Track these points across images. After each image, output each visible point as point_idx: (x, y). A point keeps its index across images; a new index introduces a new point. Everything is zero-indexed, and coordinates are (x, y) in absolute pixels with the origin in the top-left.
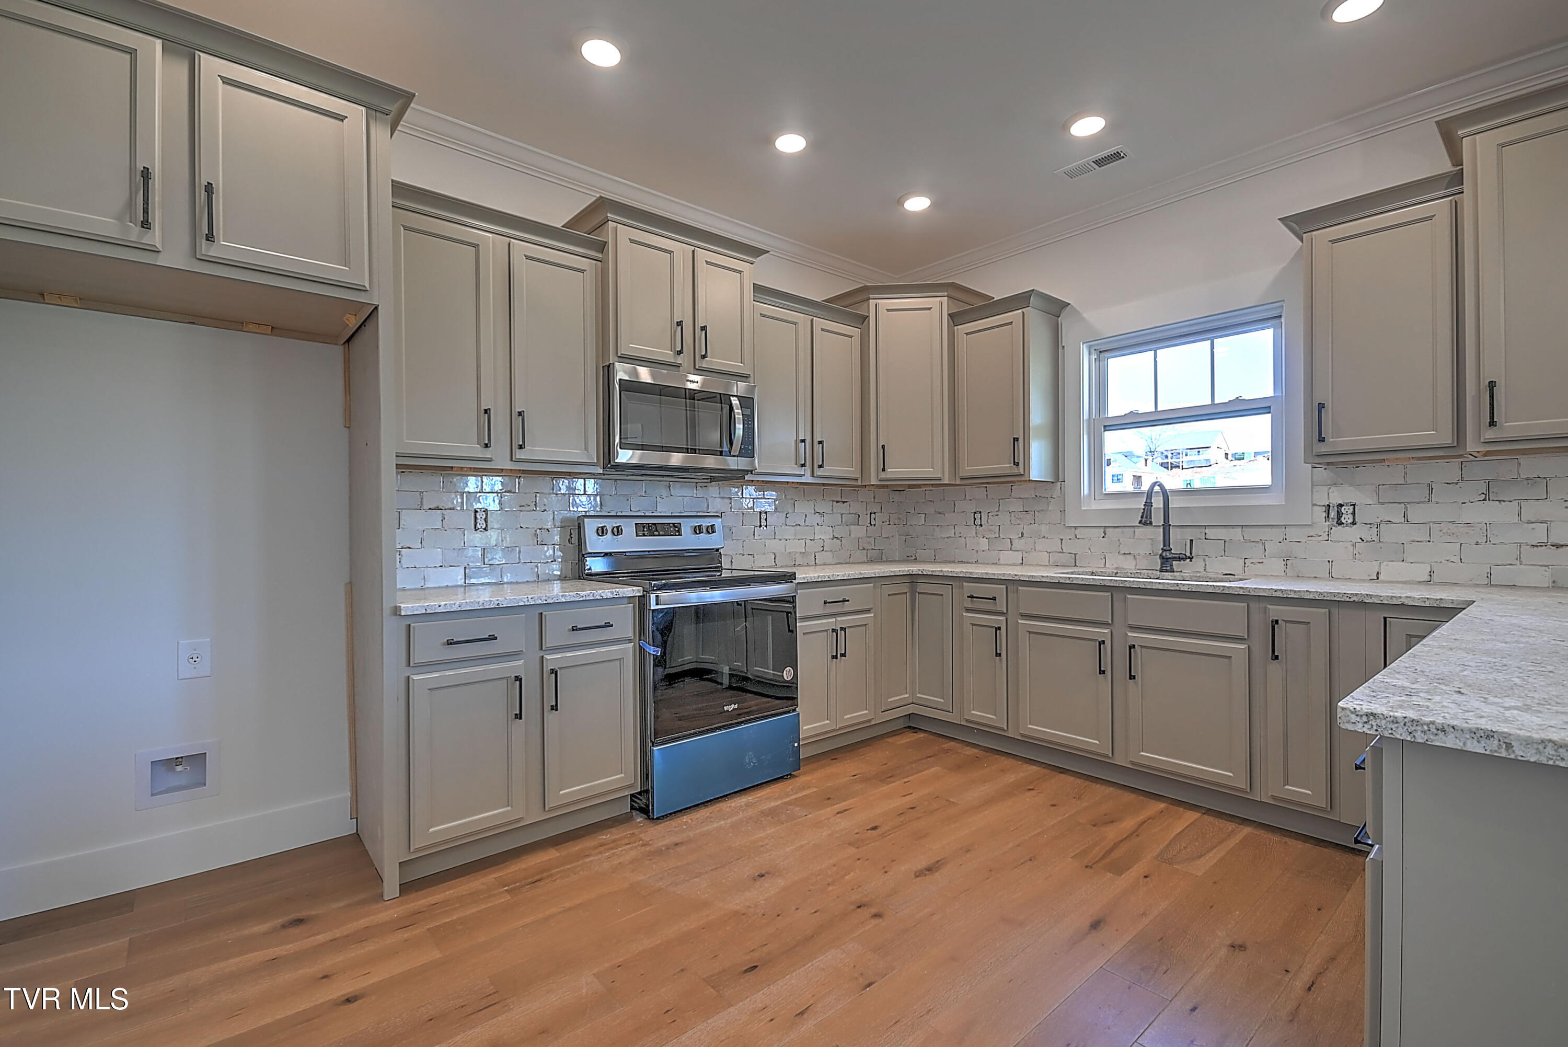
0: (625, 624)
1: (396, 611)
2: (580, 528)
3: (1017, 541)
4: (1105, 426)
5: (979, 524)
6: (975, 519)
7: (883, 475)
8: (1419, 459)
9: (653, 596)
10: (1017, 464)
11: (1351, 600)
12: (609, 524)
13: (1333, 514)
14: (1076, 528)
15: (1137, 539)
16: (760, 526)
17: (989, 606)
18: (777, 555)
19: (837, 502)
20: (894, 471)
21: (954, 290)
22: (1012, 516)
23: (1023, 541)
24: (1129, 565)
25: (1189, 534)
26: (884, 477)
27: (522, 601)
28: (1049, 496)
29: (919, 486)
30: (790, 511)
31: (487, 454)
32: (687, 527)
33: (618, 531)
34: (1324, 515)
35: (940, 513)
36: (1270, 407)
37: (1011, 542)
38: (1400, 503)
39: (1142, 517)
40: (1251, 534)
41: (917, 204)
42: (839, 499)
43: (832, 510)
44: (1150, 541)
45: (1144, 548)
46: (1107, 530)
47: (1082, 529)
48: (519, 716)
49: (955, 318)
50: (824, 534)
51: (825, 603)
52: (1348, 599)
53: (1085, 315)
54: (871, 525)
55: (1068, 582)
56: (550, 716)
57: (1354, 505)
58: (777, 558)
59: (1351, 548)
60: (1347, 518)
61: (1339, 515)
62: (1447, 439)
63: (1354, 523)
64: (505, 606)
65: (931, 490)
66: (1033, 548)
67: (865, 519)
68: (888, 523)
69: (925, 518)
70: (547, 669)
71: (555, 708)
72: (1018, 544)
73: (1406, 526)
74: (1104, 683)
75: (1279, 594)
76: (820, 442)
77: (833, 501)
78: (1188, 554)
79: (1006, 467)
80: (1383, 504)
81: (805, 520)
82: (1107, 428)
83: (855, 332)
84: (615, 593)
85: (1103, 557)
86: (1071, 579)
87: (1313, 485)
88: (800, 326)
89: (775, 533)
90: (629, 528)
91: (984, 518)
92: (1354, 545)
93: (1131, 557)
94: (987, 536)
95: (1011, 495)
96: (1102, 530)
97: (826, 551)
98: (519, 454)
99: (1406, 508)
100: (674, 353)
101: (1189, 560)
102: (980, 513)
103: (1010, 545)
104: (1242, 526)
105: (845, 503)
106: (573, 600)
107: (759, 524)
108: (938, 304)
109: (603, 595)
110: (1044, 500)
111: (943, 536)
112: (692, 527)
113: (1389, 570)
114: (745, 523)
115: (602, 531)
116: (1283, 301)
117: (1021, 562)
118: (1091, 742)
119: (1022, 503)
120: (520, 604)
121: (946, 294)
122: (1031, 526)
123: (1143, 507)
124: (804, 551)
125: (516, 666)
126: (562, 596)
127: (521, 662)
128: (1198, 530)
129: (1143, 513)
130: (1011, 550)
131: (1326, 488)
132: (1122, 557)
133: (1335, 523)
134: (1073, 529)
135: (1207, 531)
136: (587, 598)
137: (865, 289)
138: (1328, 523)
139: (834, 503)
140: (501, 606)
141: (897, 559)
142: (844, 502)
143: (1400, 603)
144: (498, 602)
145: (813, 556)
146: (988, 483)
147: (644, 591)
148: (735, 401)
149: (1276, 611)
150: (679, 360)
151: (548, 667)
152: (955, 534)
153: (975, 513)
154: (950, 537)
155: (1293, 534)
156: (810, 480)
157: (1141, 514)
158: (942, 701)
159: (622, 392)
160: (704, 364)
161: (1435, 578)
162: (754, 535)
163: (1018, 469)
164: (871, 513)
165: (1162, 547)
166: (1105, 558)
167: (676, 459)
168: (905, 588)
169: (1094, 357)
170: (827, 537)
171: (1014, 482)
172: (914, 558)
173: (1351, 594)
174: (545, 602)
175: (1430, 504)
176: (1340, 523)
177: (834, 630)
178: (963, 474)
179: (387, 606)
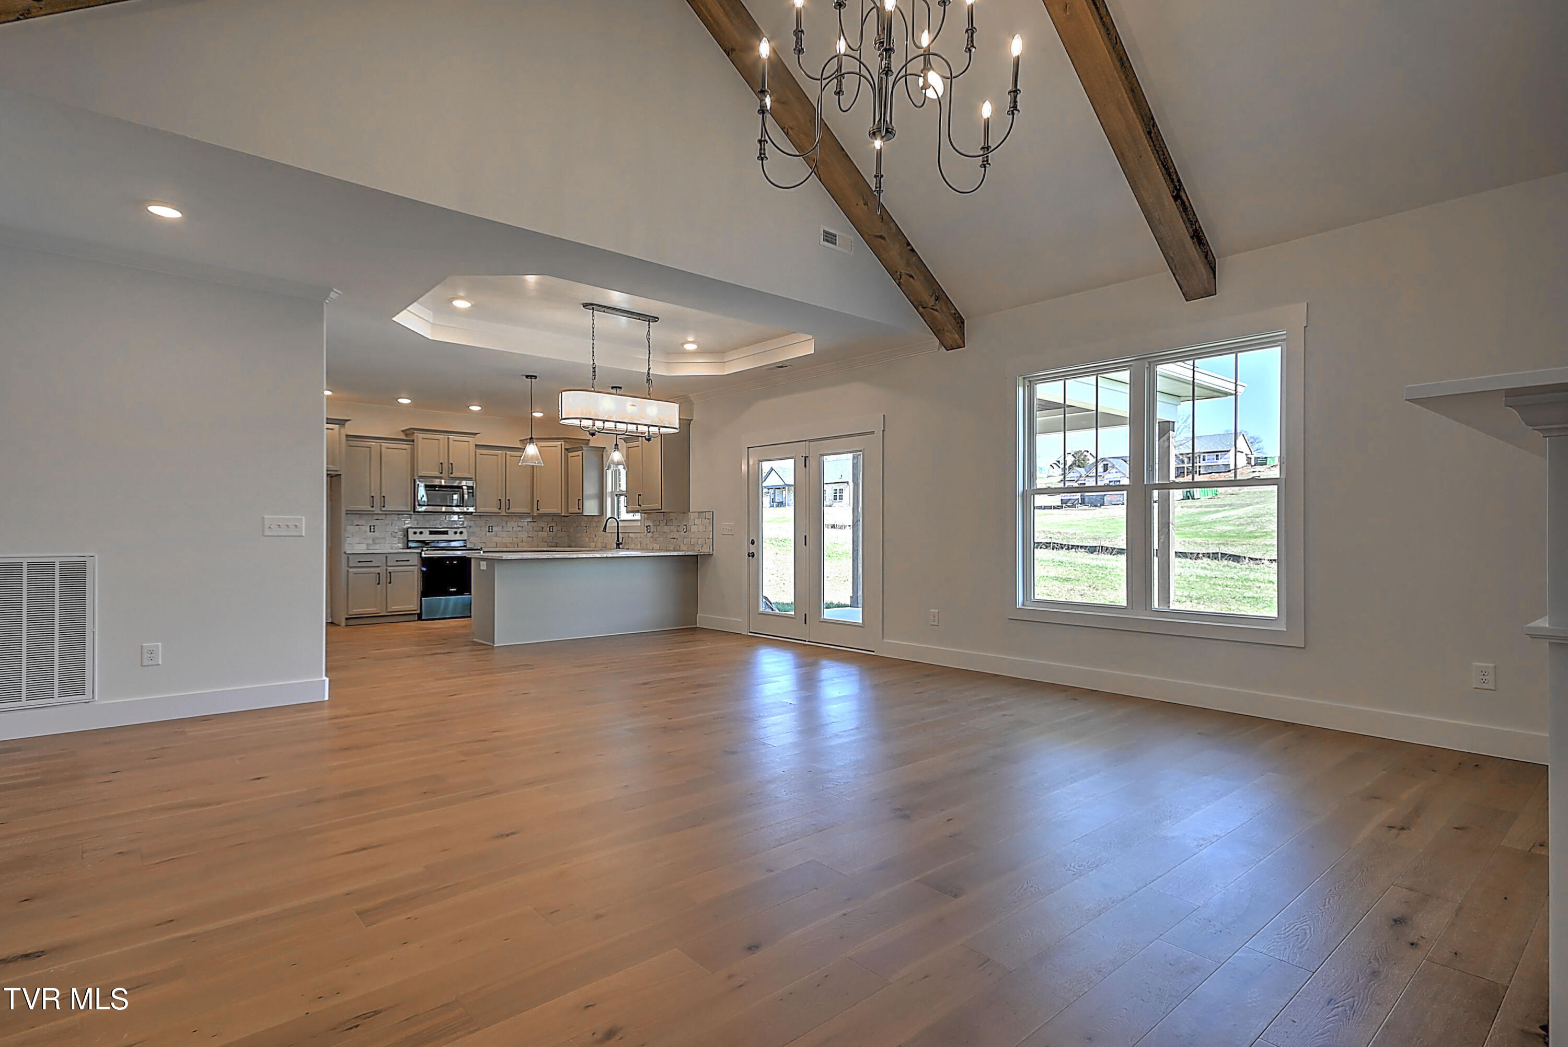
0: (415, 560)
1: (345, 553)
2: (407, 531)
7: (538, 512)
9: (423, 553)
10: (579, 509)
12: (418, 531)
16: (489, 532)
18: (497, 543)
19: (529, 522)
20: (542, 511)
30: (504, 525)
31: (373, 509)
32: (451, 532)
33: (421, 533)
38: (656, 526)
42: (532, 521)
43: (527, 525)
48: (379, 584)
50: (524, 535)
56: (389, 585)
57: (650, 526)
61: (648, 529)
63: (650, 532)
67: (546, 529)
71: (390, 583)
72: (595, 539)
73: (657, 532)
76: (509, 500)
81: (513, 529)
88: (500, 457)
89: (497, 534)
90: (426, 532)
92: (650, 539)
97: (524, 542)
98: (383, 509)
100: (439, 473)
105: (535, 523)
108: (560, 445)
112: (453, 532)
115: (415, 533)
121: (563, 441)
124: (511, 541)
125: (378, 570)
127: (380, 569)
131: (646, 520)
138: (647, 532)
144: (375, 551)
145: (517, 544)
148: (464, 487)
150: (441, 475)
151: (389, 571)
156: (505, 514)
160: (452, 476)
162: (486, 535)
163: (581, 511)
164: (550, 527)
167: (444, 509)
175: (660, 526)
178: (569, 512)
179: (343, 551)
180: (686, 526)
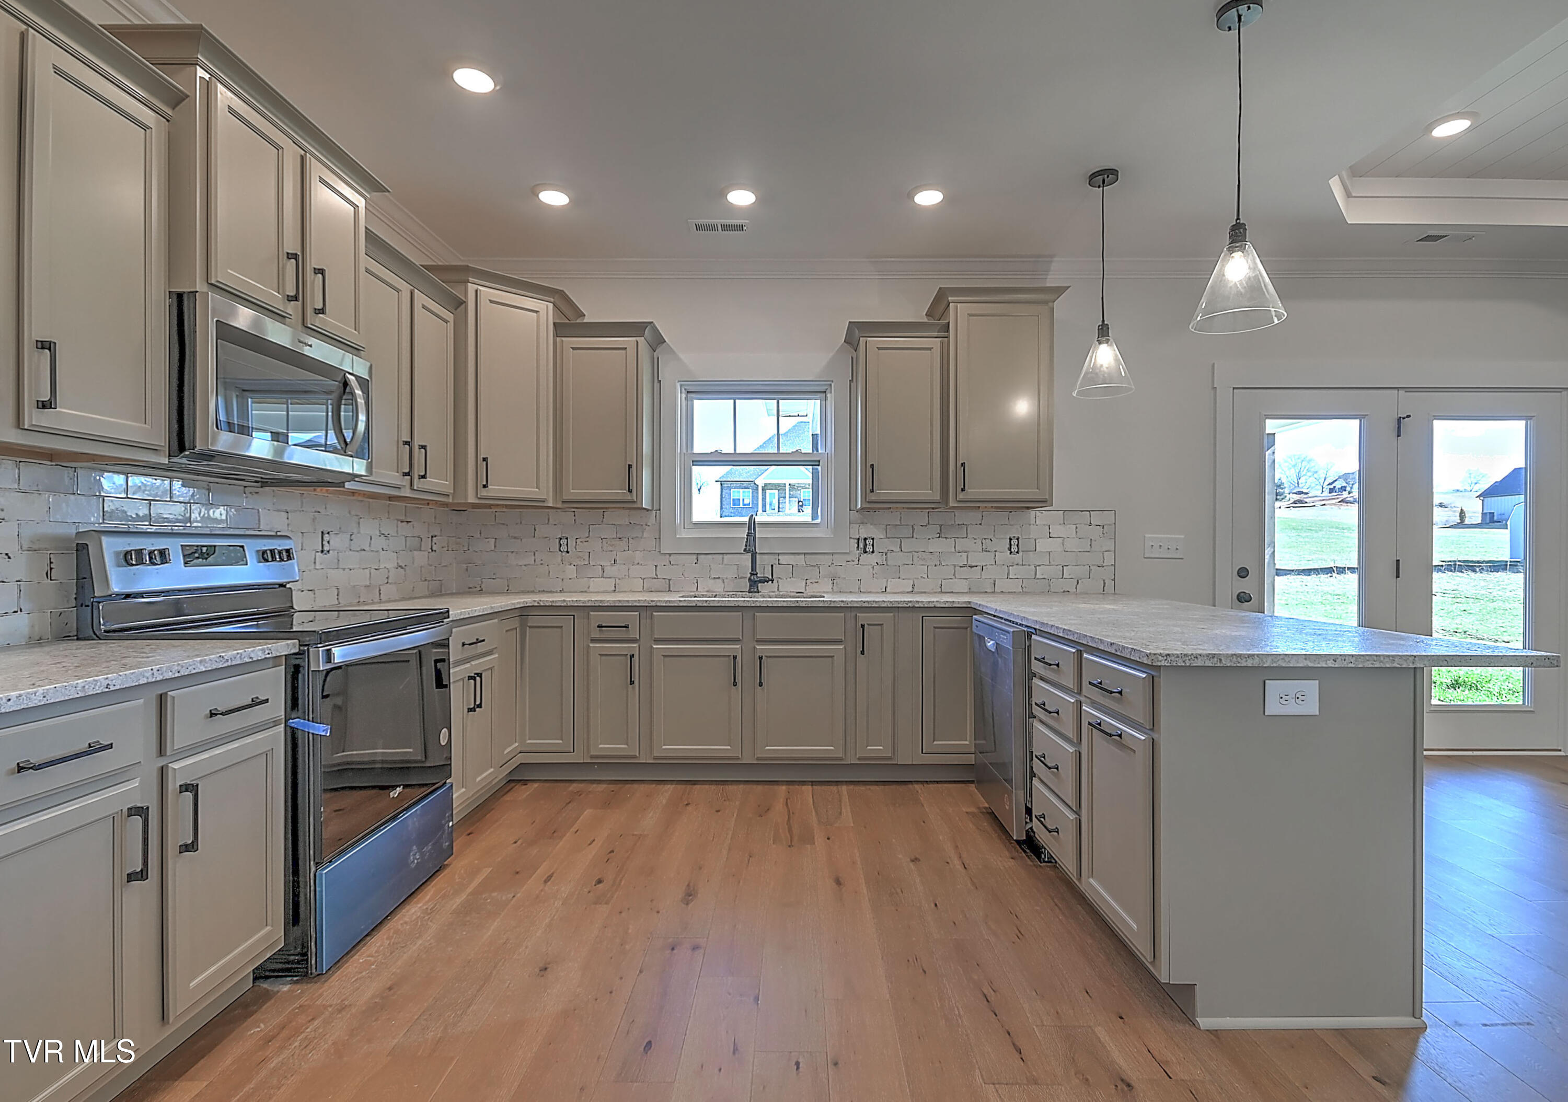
0: (274, 698)
2: (85, 551)
3: (609, 568)
4: (693, 461)
5: (566, 550)
6: (561, 545)
8: (908, 508)
9: (321, 651)
10: (630, 491)
11: (908, 606)
13: (861, 545)
14: (670, 554)
15: (726, 565)
16: (322, 552)
17: (621, 633)
18: (340, 590)
19: (402, 522)
20: (494, 489)
21: (561, 300)
22: (604, 543)
23: (615, 568)
24: (718, 587)
25: (772, 560)
26: (485, 494)
27: (144, 676)
28: (644, 524)
29: (490, 506)
32: (247, 551)
33: (160, 557)
34: (856, 545)
35: (515, 538)
36: (819, 461)
37: (603, 569)
38: (898, 538)
39: (746, 546)
40: (812, 560)
41: (554, 198)
42: (403, 518)
43: (397, 531)
44: (736, 566)
45: (731, 573)
46: (700, 557)
47: (678, 556)
48: (141, 875)
49: (561, 329)
50: (389, 561)
51: (464, 644)
52: (906, 605)
53: (682, 356)
54: (432, 550)
55: (705, 605)
56: (179, 864)
57: (873, 539)
58: (341, 594)
59: (871, 570)
60: (869, 549)
61: (865, 545)
62: (937, 497)
63: (873, 552)
64: (118, 687)
65: (504, 512)
66: (627, 574)
67: (426, 544)
68: (446, 549)
69: (495, 542)
70: (172, 786)
71: (191, 847)
72: (609, 570)
73: (901, 554)
74: (736, 693)
75: (866, 605)
76: (423, 447)
77: (398, 520)
78: (770, 577)
79: (618, 492)
80: (888, 538)
81: (370, 544)
82: (695, 463)
83: (449, 316)
84: (267, 652)
85: (695, 581)
86: (708, 602)
87: (850, 523)
88: (401, 296)
89: (338, 560)
90: (174, 552)
91: (572, 543)
92: (873, 568)
93: (720, 581)
94: (574, 563)
95: (603, 521)
96: (695, 557)
97: (391, 584)
98: (38, 418)
99: (901, 542)
100: (283, 297)
101: (770, 582)
102: (567, 539)
103: (601, 572)
104: (805, 554)
105: (410, 524)
106: (214, 667)
107: (320, 549)
108: (545, 308)
109: (252, 655)
110: (639, 527)
111: (520, 564)
112: (258, 551)
113: (892, 584)
114: (305, 547)
115: (128, 559)
116: (832, 381)
117: (613, 589)
118: (723, 748)
119: (615, 529)
120: (141, 682)
121: (552, 300)
122: (625, 552)
123: (746, 537)
124: (368, 583)
125: (129, 790)
126: (201, 662)
127: (136, 783)
128: (772, 557)
129: (747, 542)
130: (602, 577)
131: (858, 525)
132: (712, 581)
133: (862, 552)
134: (668, 556)
135: (780, 557)
136: (234, 663)
137: (466, 269)
138: (858, 552)
139: (399, 522)
140: (112, 688)
141: (454, 591)
142: (408, 522)
143: (933, 606)
144: (107, 682)
145: (378, 590)
146: (577, 508)
147: (300, 645)
149: (863, 617)
150: (290, 309)
151: (175, 783)
152: (535, 561)
153: (561, 539)
154: (529, 564)
155: (838, 560)
156: (409, 493)
157: (745, 543)
158: (561, 742)
159: (219, 341)
160: (317, 322)
161: (915, 590)
162: (315, 563)
163: (632, 496)
164: (432, 536)
165: (750, 571)
166: (697, 582)
168: (516, 623)
169: (684, 396)
170: (391, 565)
171: (606, 508)
172: (479, 589)
173: (908, 601)
174: (177, 675)
175: (914, 539)
176: (865, 552)
177: (470, 678)
178: (565, 498)
180: (1018, 539)
